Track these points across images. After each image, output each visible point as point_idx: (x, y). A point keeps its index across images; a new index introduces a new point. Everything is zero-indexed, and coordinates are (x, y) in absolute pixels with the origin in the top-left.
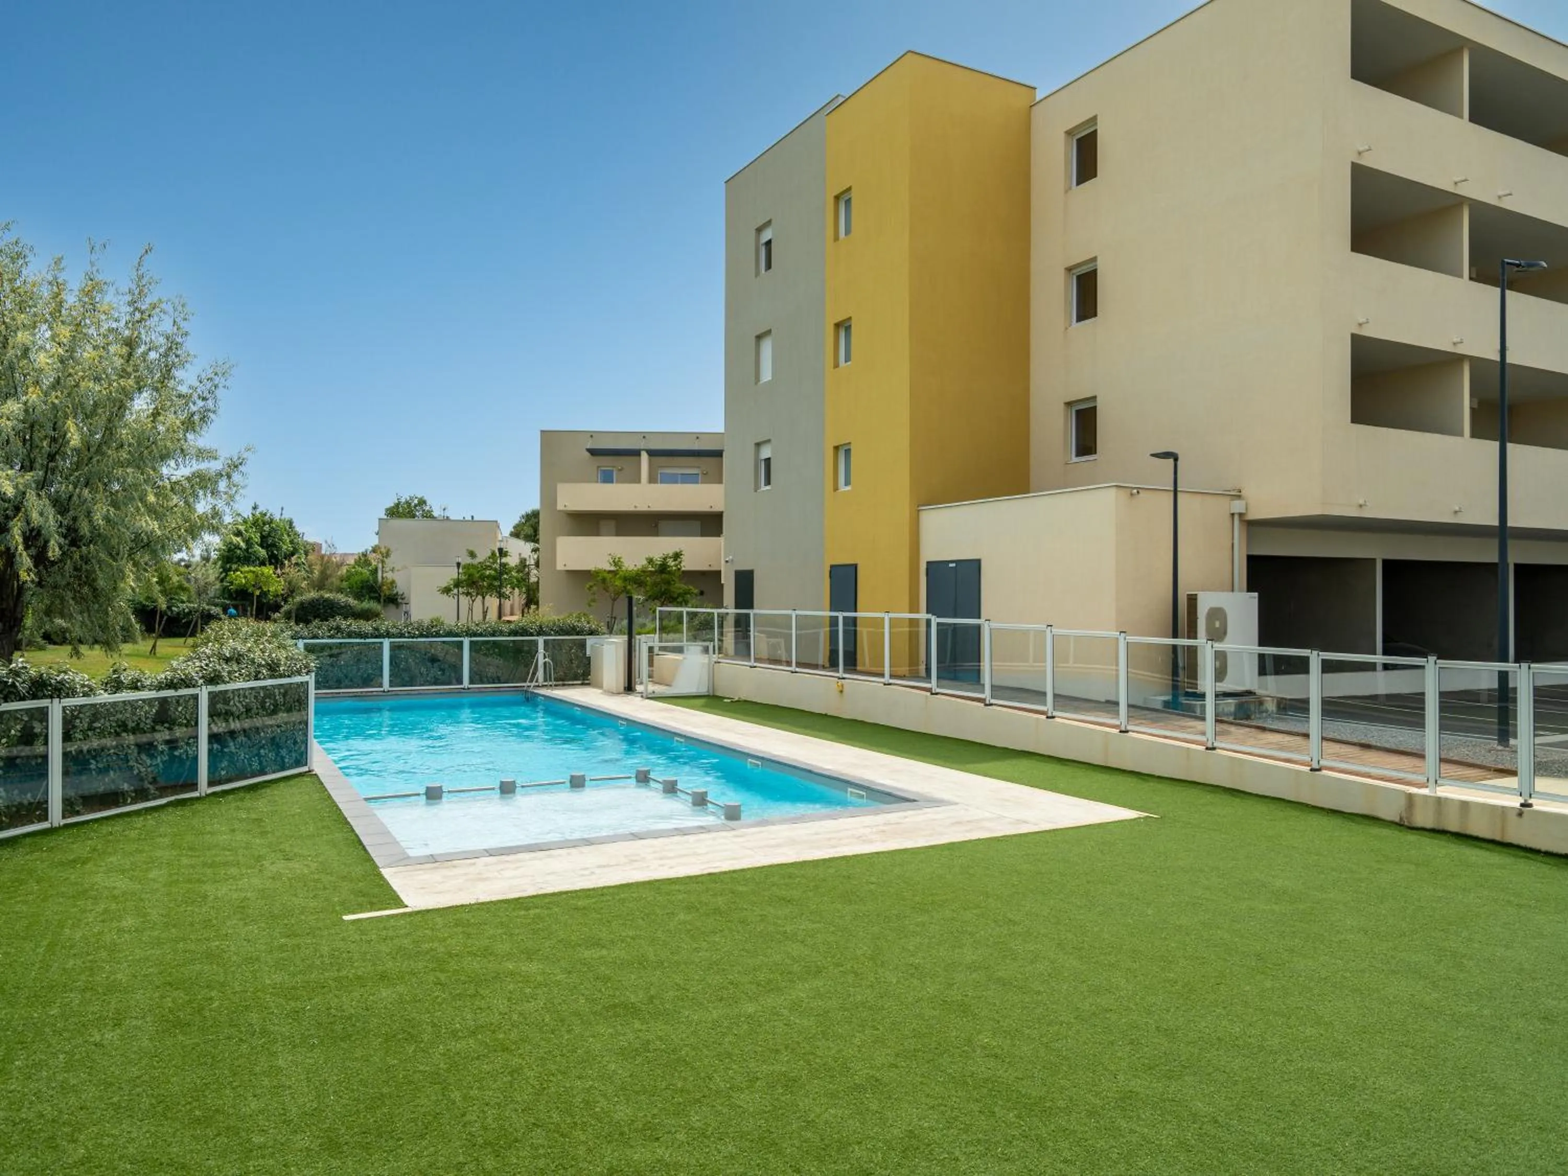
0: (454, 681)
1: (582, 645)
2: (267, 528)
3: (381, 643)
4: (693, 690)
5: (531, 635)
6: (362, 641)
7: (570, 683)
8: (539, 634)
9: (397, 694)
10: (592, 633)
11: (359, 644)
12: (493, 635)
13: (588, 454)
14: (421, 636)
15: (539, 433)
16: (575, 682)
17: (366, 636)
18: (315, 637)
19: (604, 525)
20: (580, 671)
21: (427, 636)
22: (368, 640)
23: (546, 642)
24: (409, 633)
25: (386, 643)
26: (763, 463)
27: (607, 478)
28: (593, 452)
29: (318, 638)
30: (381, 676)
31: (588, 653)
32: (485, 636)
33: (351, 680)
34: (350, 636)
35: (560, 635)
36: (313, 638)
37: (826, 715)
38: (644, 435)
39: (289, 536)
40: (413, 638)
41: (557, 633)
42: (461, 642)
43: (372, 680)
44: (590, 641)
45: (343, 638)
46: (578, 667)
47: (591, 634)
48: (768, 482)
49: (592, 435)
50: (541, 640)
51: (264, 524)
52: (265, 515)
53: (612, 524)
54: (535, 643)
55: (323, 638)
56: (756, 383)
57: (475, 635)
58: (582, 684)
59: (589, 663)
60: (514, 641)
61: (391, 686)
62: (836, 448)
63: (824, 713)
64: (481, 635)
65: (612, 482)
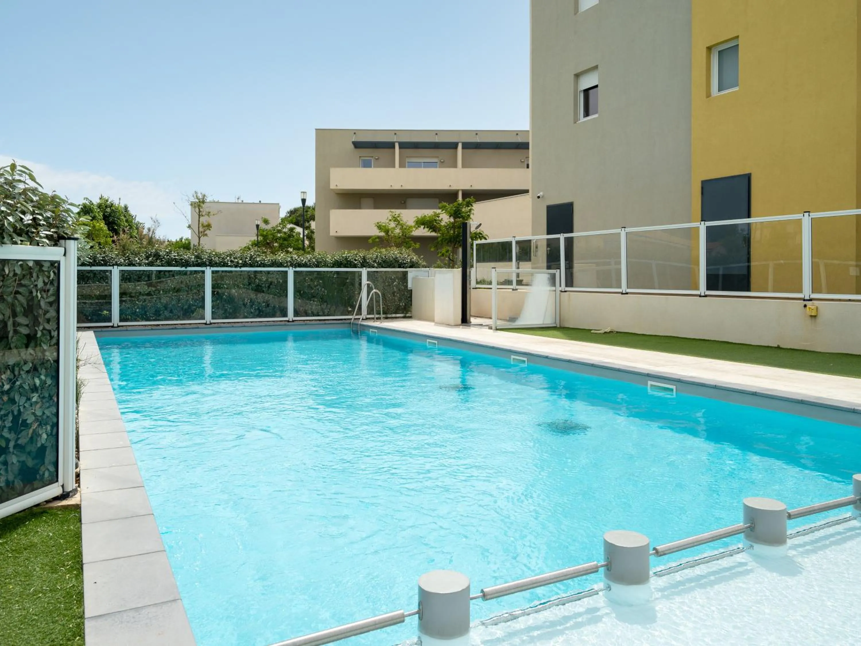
0: (278, 313)
1: (404, 276)
2: (108, 210)
3: (203, 272)
4: (538, 322)
5: (355, 266)
6: (183, 269)
7: (394, 315)
8: (363, 266)
9: (219, 326)
10: (413, 265)
11: (179, 273)
12: (317, 266)
13: (352, 146)
14: (245, 265)
15: (314, 131)
16: (398, 315)
17: (187, 264)
18: (131, 264)
19: (364, 201)
20: (402, 304)
21: (251, 266)
22: (190, 269)
23: (369, 273)
24: (232, 261)
25: (208, 271)
26: (582, 95)
27: (367, 164)
28: (357, 145)
29: (134, 265)
30: (203, 307)
31: (410, 286)
32: (310, 267)
33: (171, 312)
34: (169, 264)
35: (382, 267)
36: (129, 265)
37: (778, 347)
38: (395, 132)
39: (125, 217)
40: (236, 266)
41: (380, 265)
42: (286, 272)
43: (193, 312)
44: (412, 273)
45: (162, 266)
46: (400, 300)
47: (411, 267)
48: (587, 113)
49: (355, 132)
50: (364, 272)
51: (106, 207)
52: (107, 201)
53: (370, 201)
54: (360, 274)
55: (140, 265)
56: (575, 14)
57: (300, 265)
58: (405, 317)
59: (411, 297)
60: (338, 273)
61: (213, 318)
62: (709, 49)
63: (767, 345)
64: (305, 265)
65: (371, 167)
